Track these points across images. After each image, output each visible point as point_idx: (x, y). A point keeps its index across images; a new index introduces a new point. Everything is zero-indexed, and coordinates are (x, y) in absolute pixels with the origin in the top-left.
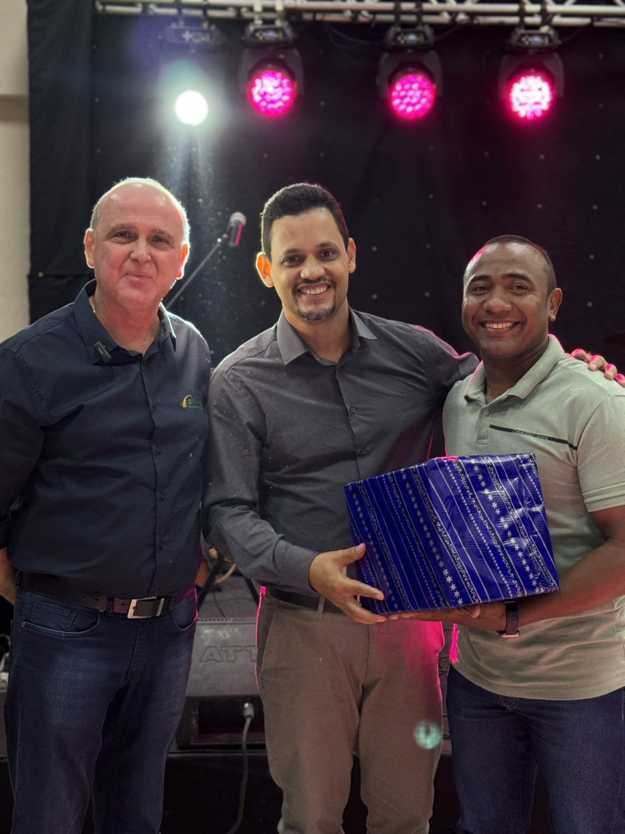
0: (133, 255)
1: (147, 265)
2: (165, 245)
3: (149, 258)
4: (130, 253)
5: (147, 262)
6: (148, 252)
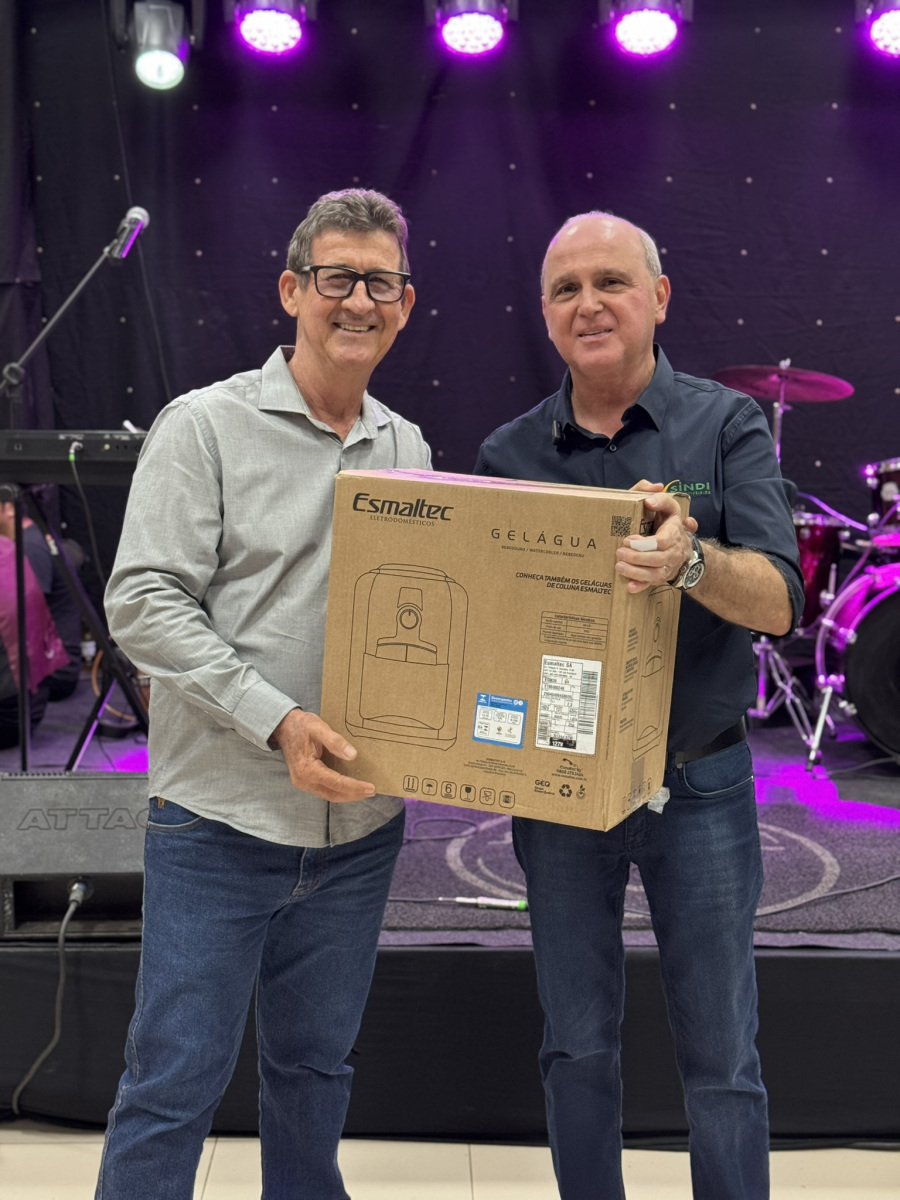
0: (579, 311)
1: (599, 317)
2: (619, 287)
3: (600, 307)
4: (576, 309)
5: (597, 312)
6: (597, 300)
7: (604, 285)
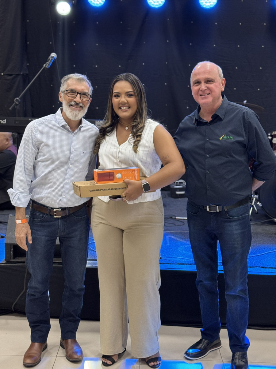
4: (200, 89)
6: (205, 86)
7: (207, 82)
